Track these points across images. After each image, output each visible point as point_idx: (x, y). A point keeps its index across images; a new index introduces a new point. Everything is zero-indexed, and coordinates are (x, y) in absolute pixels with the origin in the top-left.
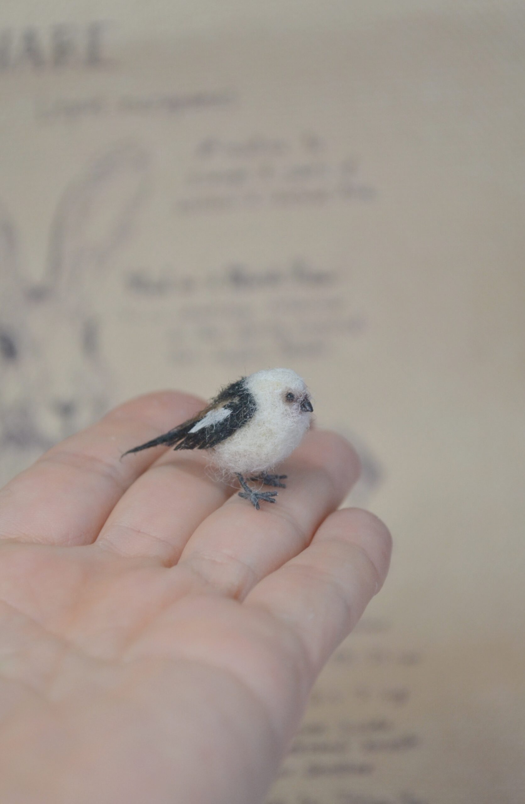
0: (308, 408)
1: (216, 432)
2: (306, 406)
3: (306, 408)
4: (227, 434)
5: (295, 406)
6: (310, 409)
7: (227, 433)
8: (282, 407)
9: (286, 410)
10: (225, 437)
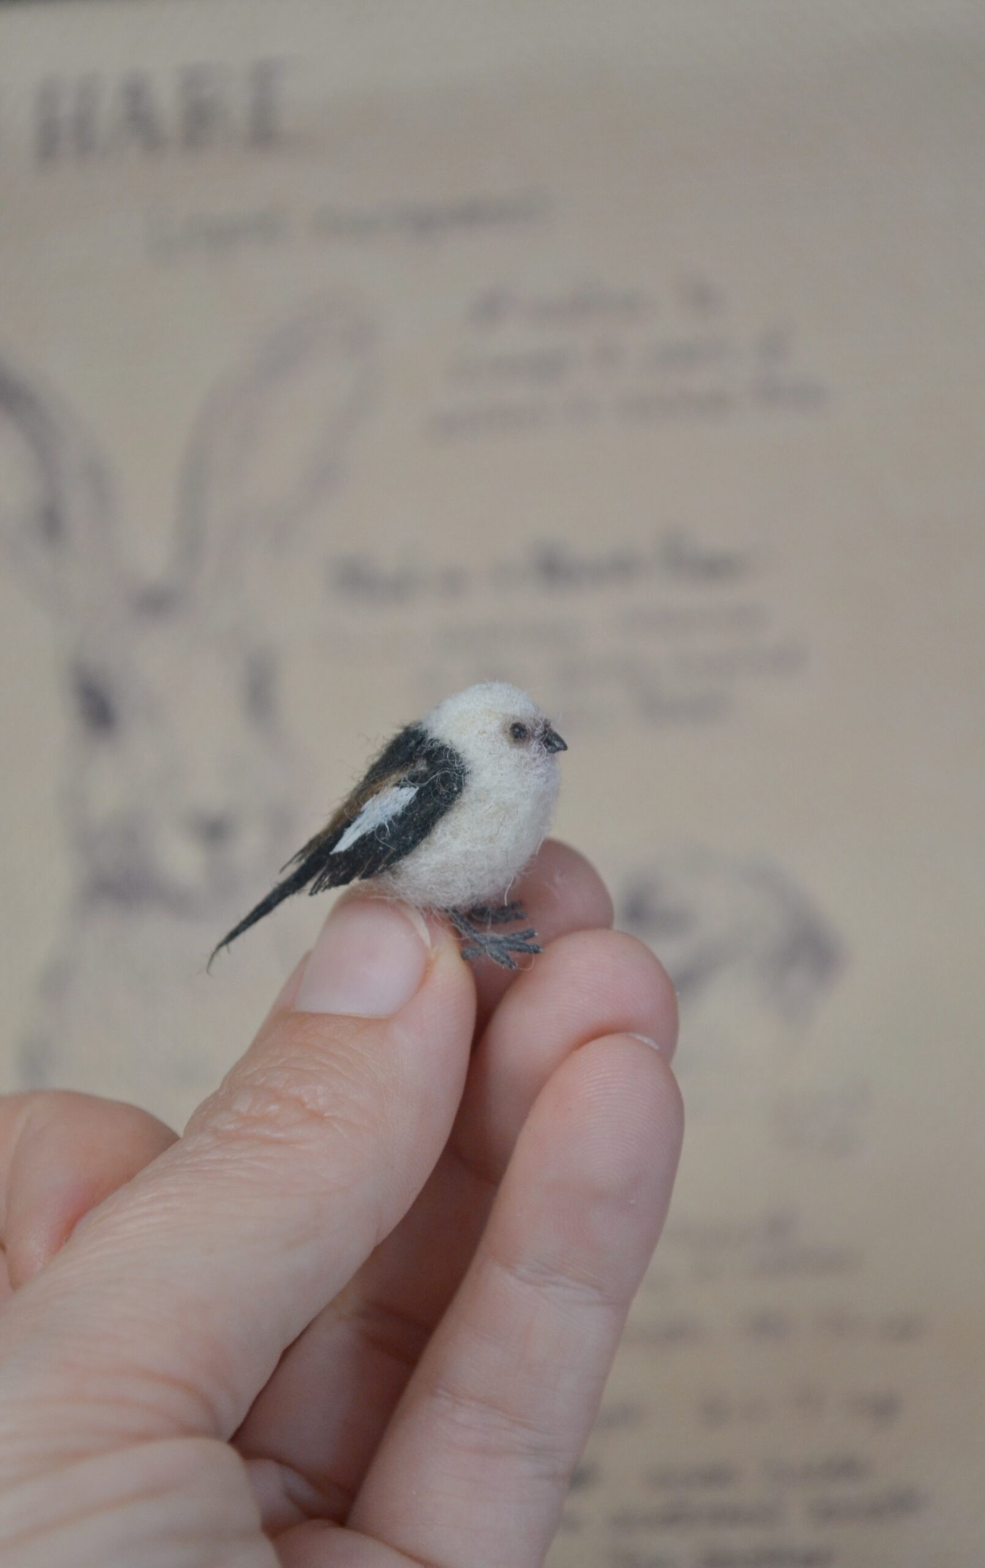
0: (557, 744)
1: (395, 837)
2: (553, 741)
3: (554, 745)
4: (419, 834)
5: (534, 745)
6: (562, 746)
7: (418, 832)
8: (513, 754)
9: (522, 757)
10: (415, 843)
